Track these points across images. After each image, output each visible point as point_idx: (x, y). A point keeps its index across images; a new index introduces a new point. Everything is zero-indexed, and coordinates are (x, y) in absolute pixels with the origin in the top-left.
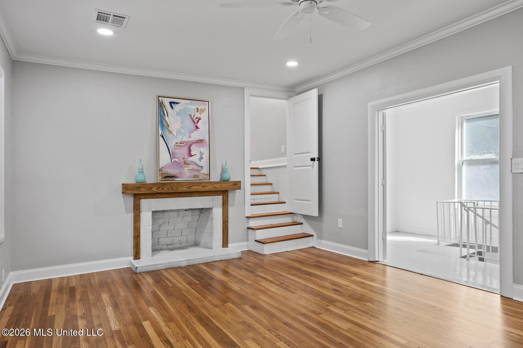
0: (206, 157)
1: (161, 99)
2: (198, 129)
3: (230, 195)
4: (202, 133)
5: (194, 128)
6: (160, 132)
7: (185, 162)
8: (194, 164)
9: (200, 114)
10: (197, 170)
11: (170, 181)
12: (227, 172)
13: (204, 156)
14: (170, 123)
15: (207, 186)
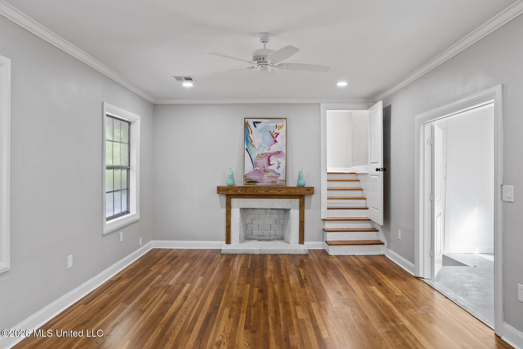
0: (283, 166)
1: (246, 120)
2: (276, 143)
3: (307, 199)
4: (280, 146)
5: (273, 141)
6: (246, 146)
7: (265, 170)
8: (272, 171)
9: (278, 129)
10: (274, 177)
11: (252, 185)
12: (303, 178)
13: (281, 165)
14: (253, 139)
15: (283, 190)
